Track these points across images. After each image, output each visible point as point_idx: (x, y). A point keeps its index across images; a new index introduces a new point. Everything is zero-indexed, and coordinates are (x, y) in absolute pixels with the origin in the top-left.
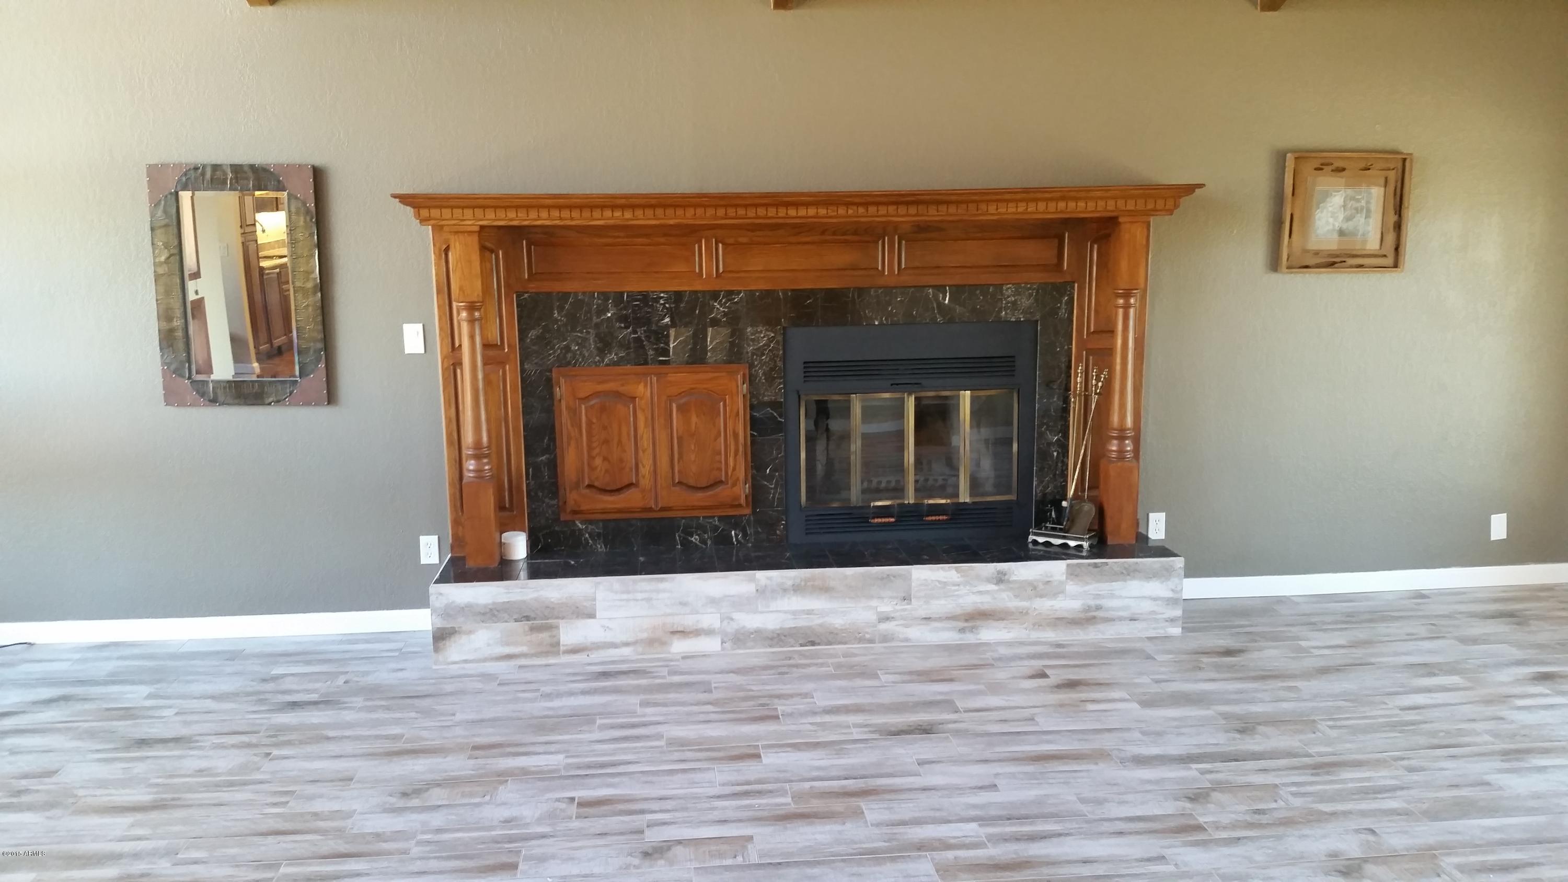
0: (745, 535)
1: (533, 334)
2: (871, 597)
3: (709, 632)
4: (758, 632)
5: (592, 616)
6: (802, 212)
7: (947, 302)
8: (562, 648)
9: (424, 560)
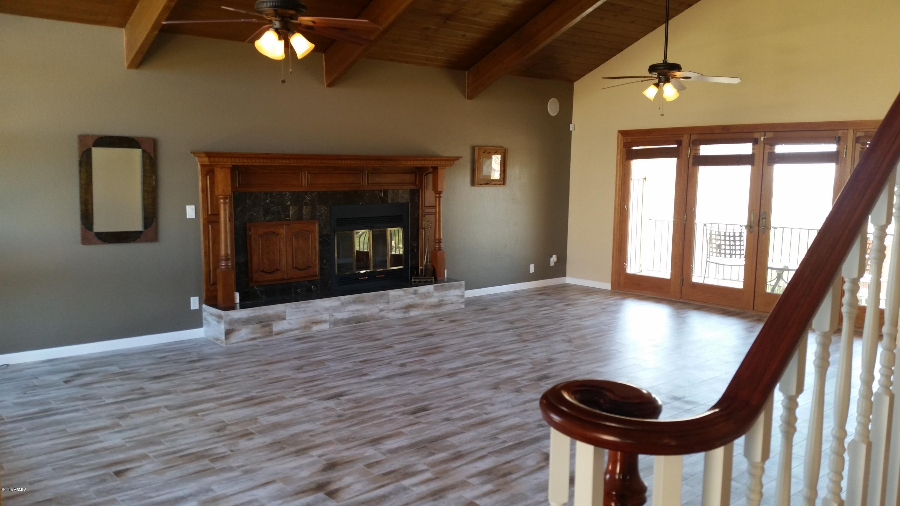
0: (317, 287)
1: (239, 209)
2: (377, 303)
3: (325, 321)
4: (342, 319)
5: (284, 319)
6: (346, 162)
7: (382, 196)
8: (274, 333)
9: (192, 308)
